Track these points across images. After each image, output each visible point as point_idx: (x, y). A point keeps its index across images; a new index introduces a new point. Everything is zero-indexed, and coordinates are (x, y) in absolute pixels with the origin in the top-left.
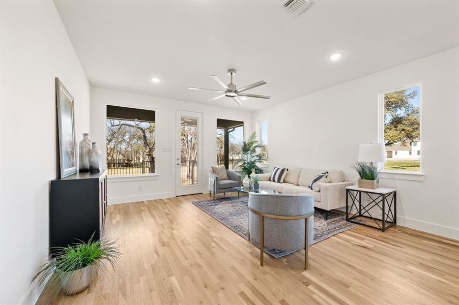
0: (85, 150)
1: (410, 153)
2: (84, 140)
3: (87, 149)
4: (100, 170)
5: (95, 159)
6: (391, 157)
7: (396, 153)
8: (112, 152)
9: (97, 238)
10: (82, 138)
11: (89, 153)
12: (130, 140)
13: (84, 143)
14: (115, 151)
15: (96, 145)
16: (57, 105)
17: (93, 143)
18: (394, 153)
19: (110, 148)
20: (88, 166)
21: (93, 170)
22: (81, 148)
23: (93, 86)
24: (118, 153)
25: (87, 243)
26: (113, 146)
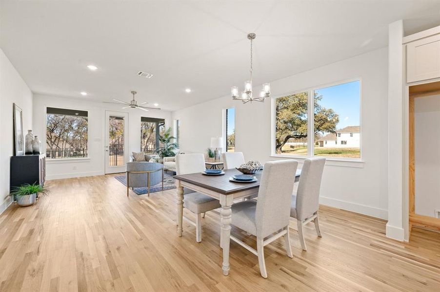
0: (30, 140)
1: (336, 143)
2: (29, 134)
3: (31, 140)
4: (40, 153)
5: (37, 146)
6: (323, 146)
7: (326, 143)
8: (57, 141)
9: (38, 183)
10: (27, 133)
11: (33, 142)
12: (79, 128)
13: (29, 136)
14: (61, 139)
15: (37, 137)
16: (14, 117)
17: (35, 137)
18: (324, 142)
19: (55, 136)
20: (32, 151)
21: (36, 152)
22: (27, 139)
23: (35, 94)
24: (65, 142)
25: (31, 185)
26: (58, 135)
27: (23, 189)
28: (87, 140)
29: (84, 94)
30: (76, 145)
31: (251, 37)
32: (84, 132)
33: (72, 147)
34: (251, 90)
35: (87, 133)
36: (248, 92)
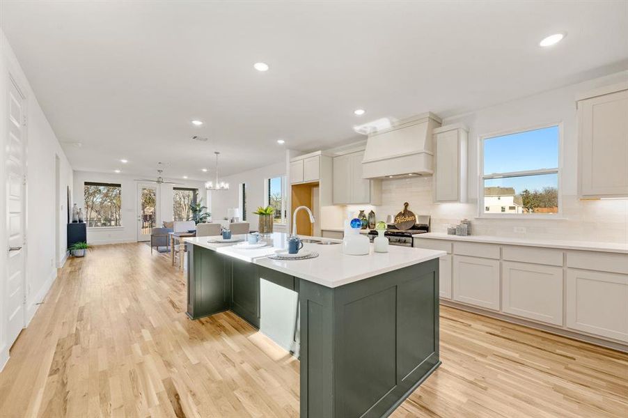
2: (74, 207)
3: (76, 212)
5: (81, 216)
11: (78, 213)
13: (75, 209)
17: (80, 209)
20: (78, 220)
21: (81, 221)
22: (73, 211)
23: (75, 172)
27: (77, 245)
28: (119, 207)
29: (117, 171)
30: (104, 213)
32: (116, 195)
33: (99, 217)
35: (119, 197)
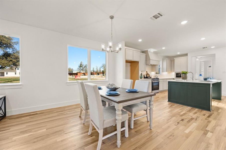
6: (4, 76)
7: (7, 74)
31: (112, 17)
34: (112, 46)
36: (110, 47)
